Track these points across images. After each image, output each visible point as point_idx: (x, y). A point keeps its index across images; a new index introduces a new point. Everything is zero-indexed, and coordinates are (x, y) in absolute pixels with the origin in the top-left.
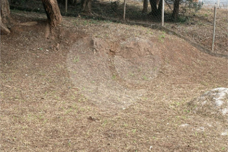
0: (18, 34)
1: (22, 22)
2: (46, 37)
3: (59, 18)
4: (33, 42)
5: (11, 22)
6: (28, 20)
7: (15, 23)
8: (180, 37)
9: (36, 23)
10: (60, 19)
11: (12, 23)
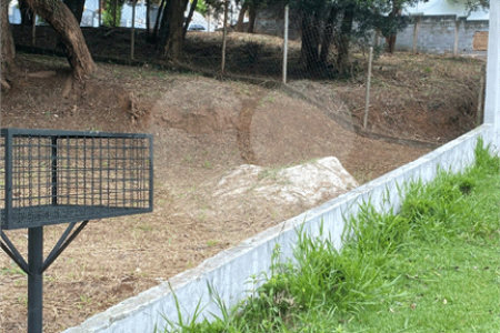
0: (20, 90)
1: (31, 71)
2: (64, 95)
3: (86, 65)
4: (39, 103)
5: (13, 71)
6: (42, 68)
7: (19, 73)
8: (310, 101)
9: (54, 73)
10: (90, 67)
11: (15, 73)
